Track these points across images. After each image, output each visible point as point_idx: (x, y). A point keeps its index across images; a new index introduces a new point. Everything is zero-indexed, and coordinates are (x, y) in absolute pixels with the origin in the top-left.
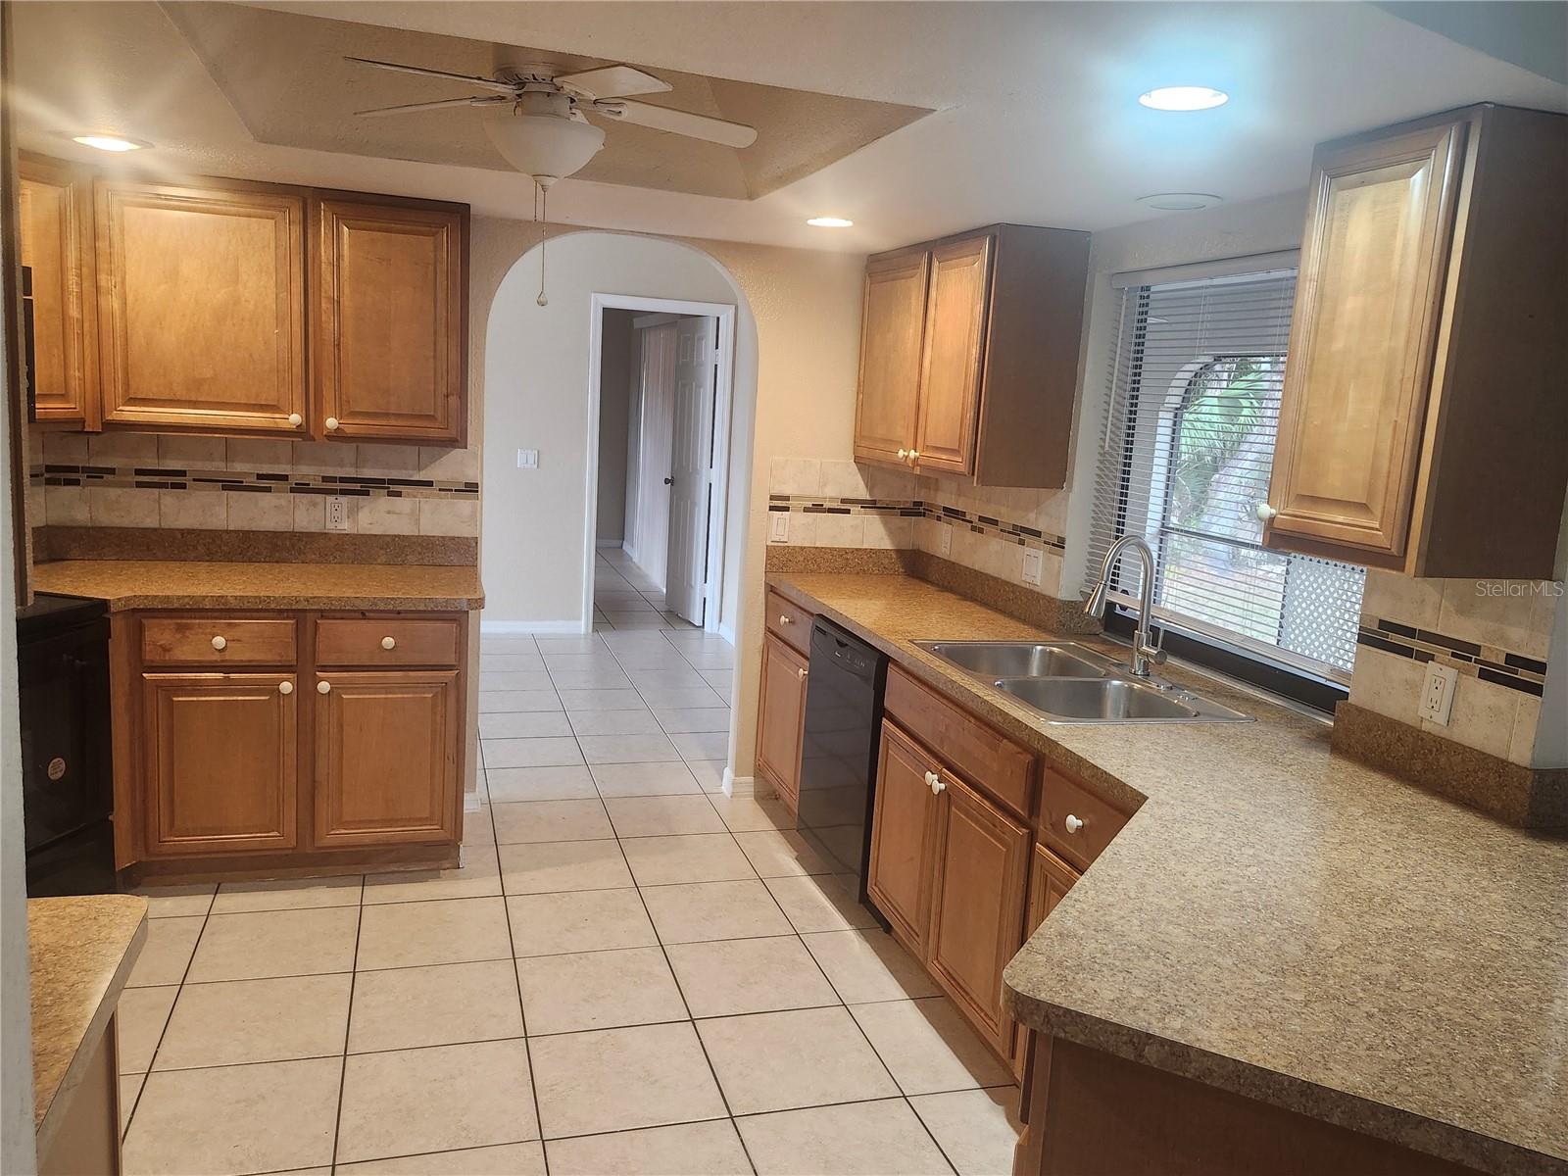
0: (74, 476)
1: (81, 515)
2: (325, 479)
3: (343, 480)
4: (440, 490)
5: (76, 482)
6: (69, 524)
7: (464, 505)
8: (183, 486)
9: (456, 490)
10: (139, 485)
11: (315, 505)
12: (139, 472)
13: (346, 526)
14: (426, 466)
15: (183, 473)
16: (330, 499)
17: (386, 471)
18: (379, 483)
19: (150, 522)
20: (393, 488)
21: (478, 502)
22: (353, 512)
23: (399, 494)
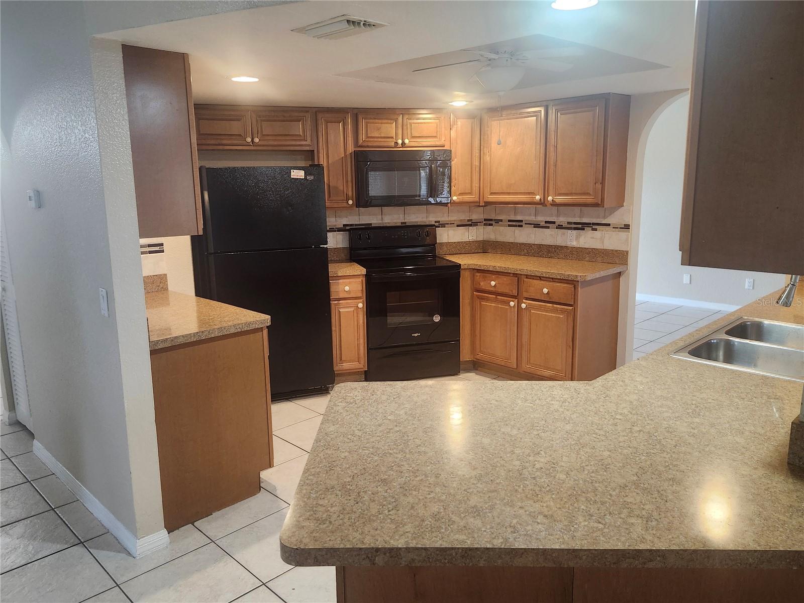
0: (491, 222)
1: (492, 237)
2: (569, 223)
3: (575, 223)
4: (613, 228)
5: (491, 225)
6: (489, 240)
7: (623, 234)
8: (521, 226)
9: (620, 228)
10: (509, 226)
11: (564, 234)
12: (509, 221)
13: (574, 244)
14: (608, 217)
15: (521, 221)
16: (569, 231)
17: (591, 219)
18: (588, 225)
19: (511, 240)
20: (594, 227)
21: (630, 234)
22: (577, 238)
23: (596, 230)
